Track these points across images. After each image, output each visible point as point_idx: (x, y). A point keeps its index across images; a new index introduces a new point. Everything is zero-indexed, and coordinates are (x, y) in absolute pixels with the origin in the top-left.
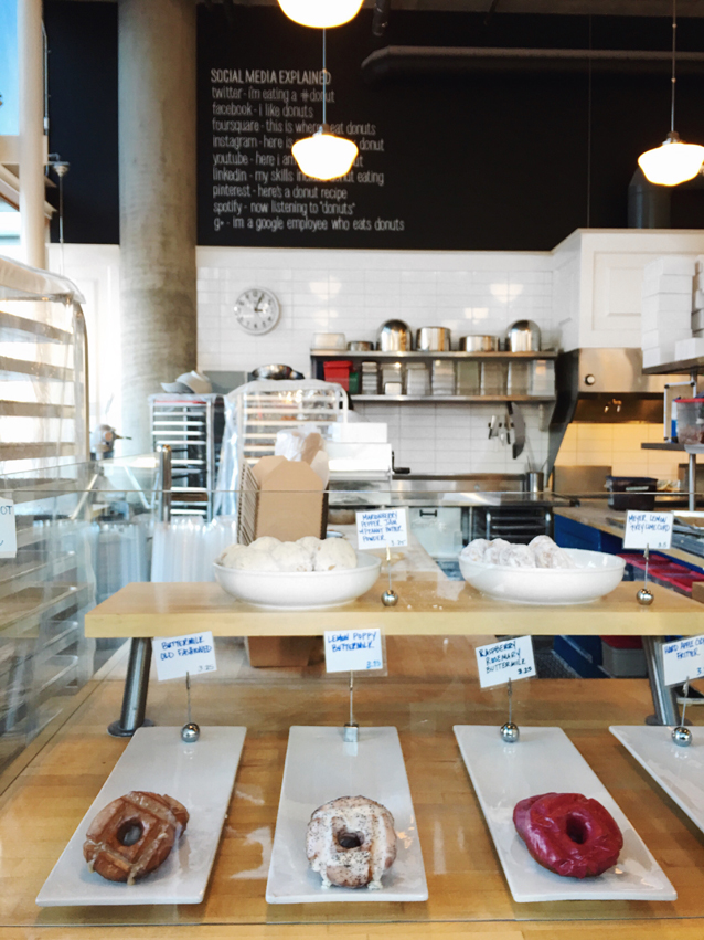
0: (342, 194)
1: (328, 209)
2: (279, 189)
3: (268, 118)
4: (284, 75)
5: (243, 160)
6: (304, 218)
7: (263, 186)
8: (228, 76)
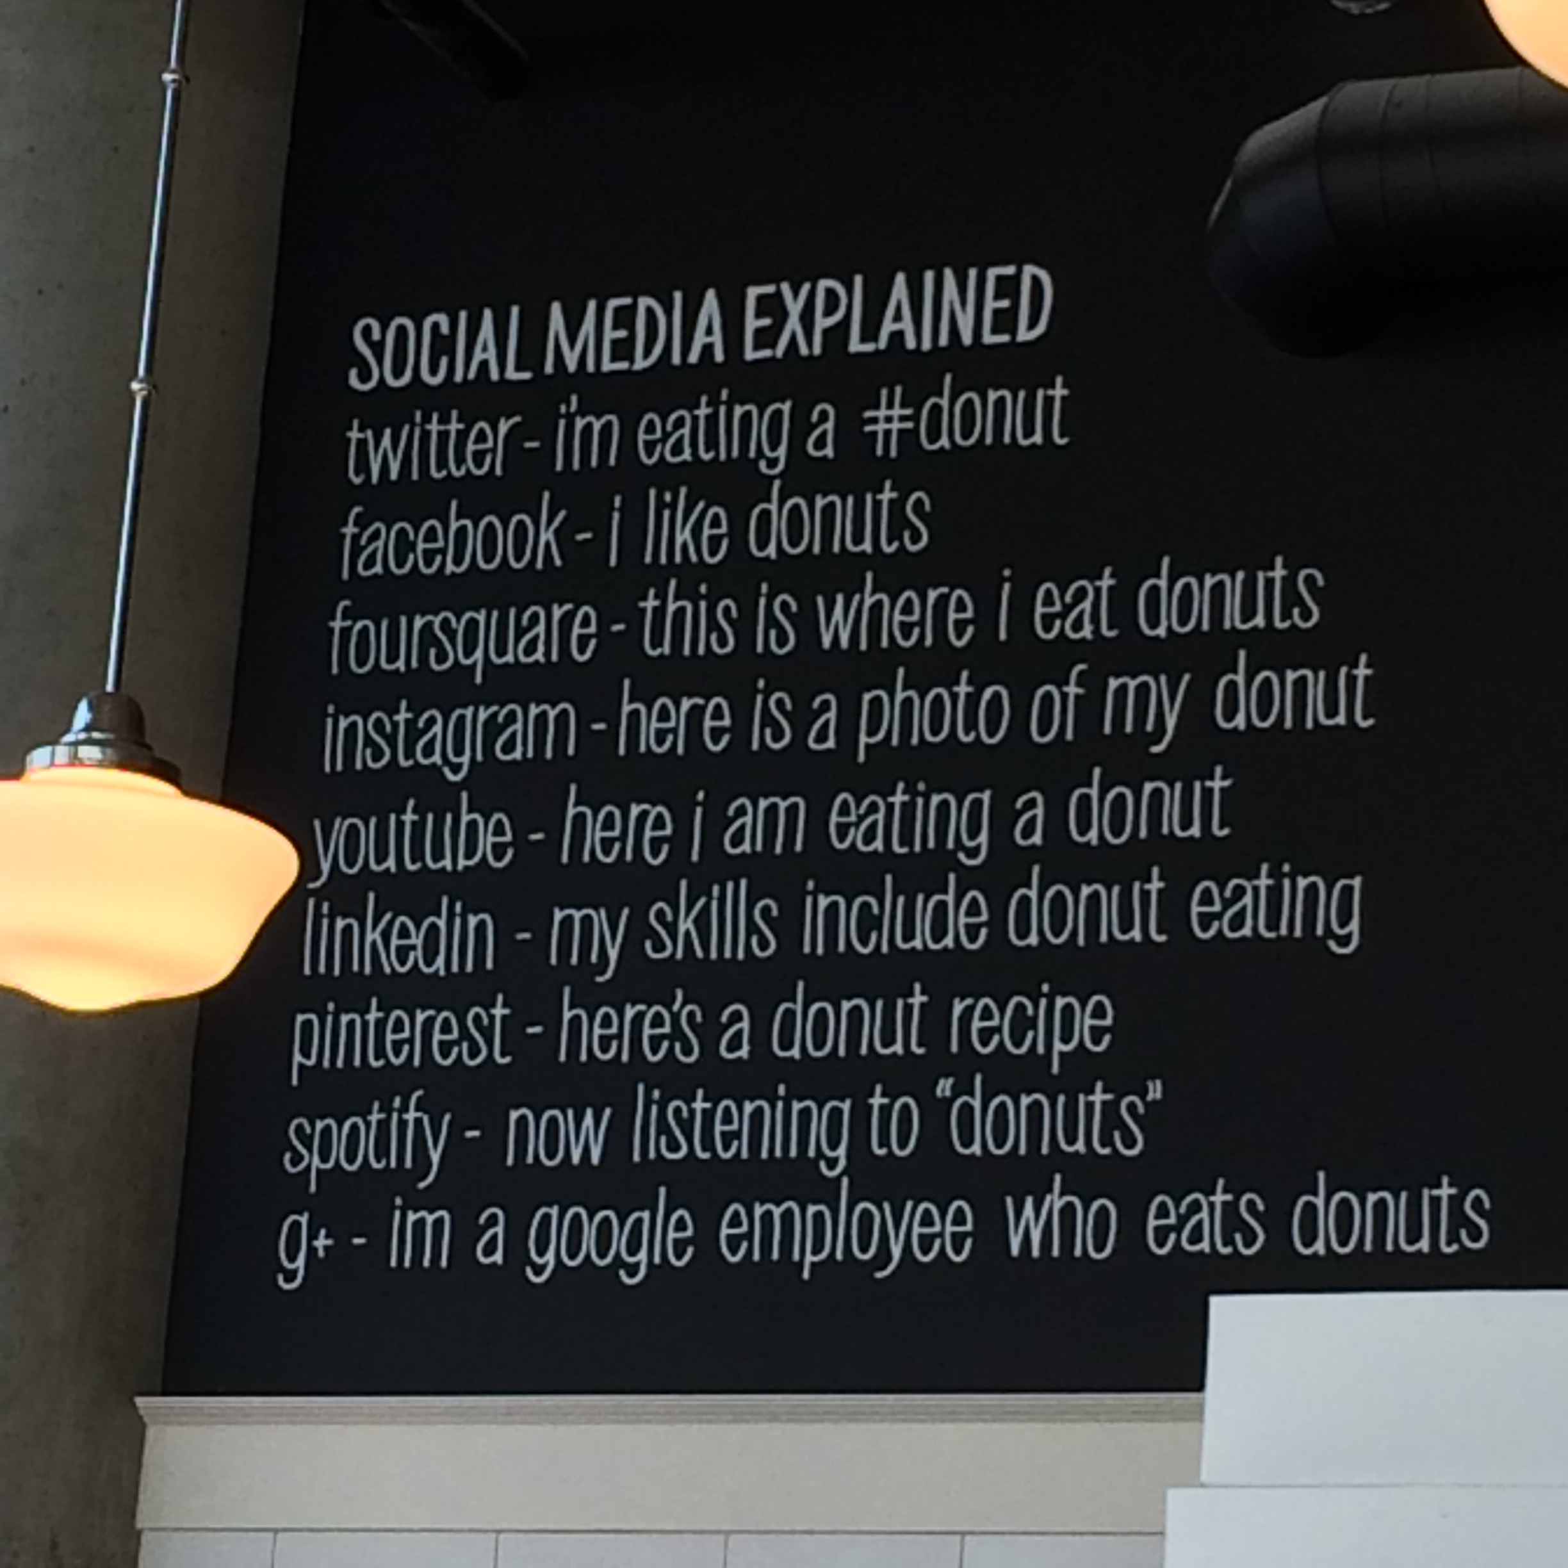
0: (1085, 1022)
1: (983, 1128)
2: (687, 1010)
3: (658, 576)
4: (772, 306)
5: (486, 841)
6: (827, 1193)
7: (589, 999)
8: (443, 345)
